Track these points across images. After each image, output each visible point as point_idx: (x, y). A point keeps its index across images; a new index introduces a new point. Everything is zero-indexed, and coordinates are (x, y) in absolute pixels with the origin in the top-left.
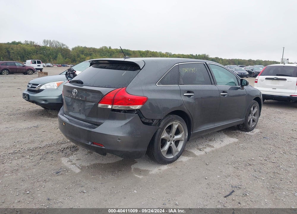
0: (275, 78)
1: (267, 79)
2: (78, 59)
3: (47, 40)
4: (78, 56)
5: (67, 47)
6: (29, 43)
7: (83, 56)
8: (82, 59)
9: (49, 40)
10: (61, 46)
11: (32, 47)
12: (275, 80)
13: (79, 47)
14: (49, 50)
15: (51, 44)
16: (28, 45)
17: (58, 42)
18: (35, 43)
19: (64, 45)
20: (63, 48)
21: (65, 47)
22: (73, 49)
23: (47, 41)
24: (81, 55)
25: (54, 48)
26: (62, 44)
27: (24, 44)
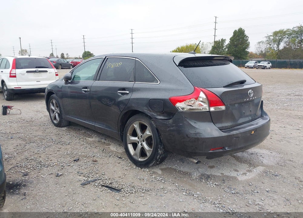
0: (37, 70)
1: (28, 72)
12: (38, 72)
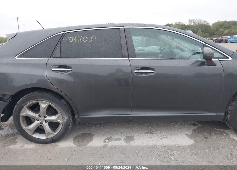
2: (217, 33)
3: (191, 19)
4: (217, 30)
5: (208, 23)
6: (178, 24)
7: (222, 30)
8: (221, 32)
9: (193, 19)
10: (202, 23)
11: (179, 27)
13: (219, 22)
14: (192, 27)
15: (194, 21)
16: (177, 26)
17: (201, 20)
18: (182, 23)
19: (206, 22)
20: (204, 24)
21: (206, 23)
22: (213, 24)
23: (192, 21)
24: (220, 29)
25: (197, 25)
26: (204, 21)
27: (174, 25)
